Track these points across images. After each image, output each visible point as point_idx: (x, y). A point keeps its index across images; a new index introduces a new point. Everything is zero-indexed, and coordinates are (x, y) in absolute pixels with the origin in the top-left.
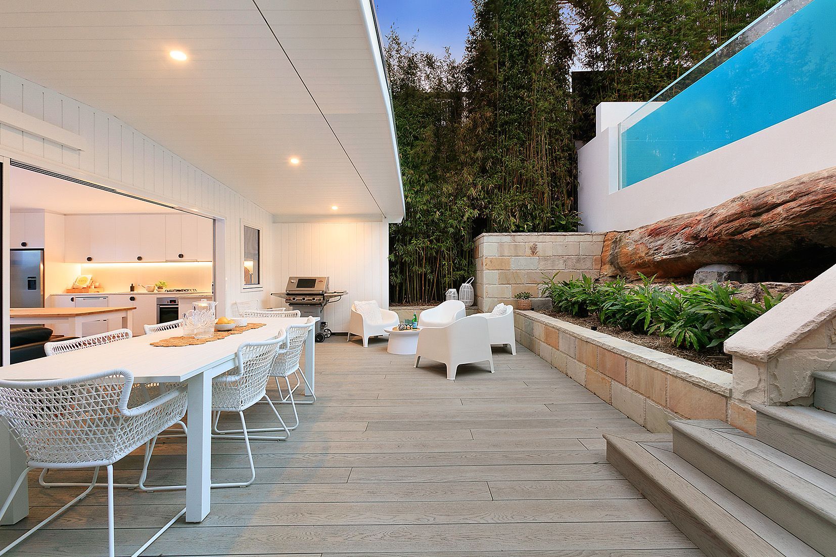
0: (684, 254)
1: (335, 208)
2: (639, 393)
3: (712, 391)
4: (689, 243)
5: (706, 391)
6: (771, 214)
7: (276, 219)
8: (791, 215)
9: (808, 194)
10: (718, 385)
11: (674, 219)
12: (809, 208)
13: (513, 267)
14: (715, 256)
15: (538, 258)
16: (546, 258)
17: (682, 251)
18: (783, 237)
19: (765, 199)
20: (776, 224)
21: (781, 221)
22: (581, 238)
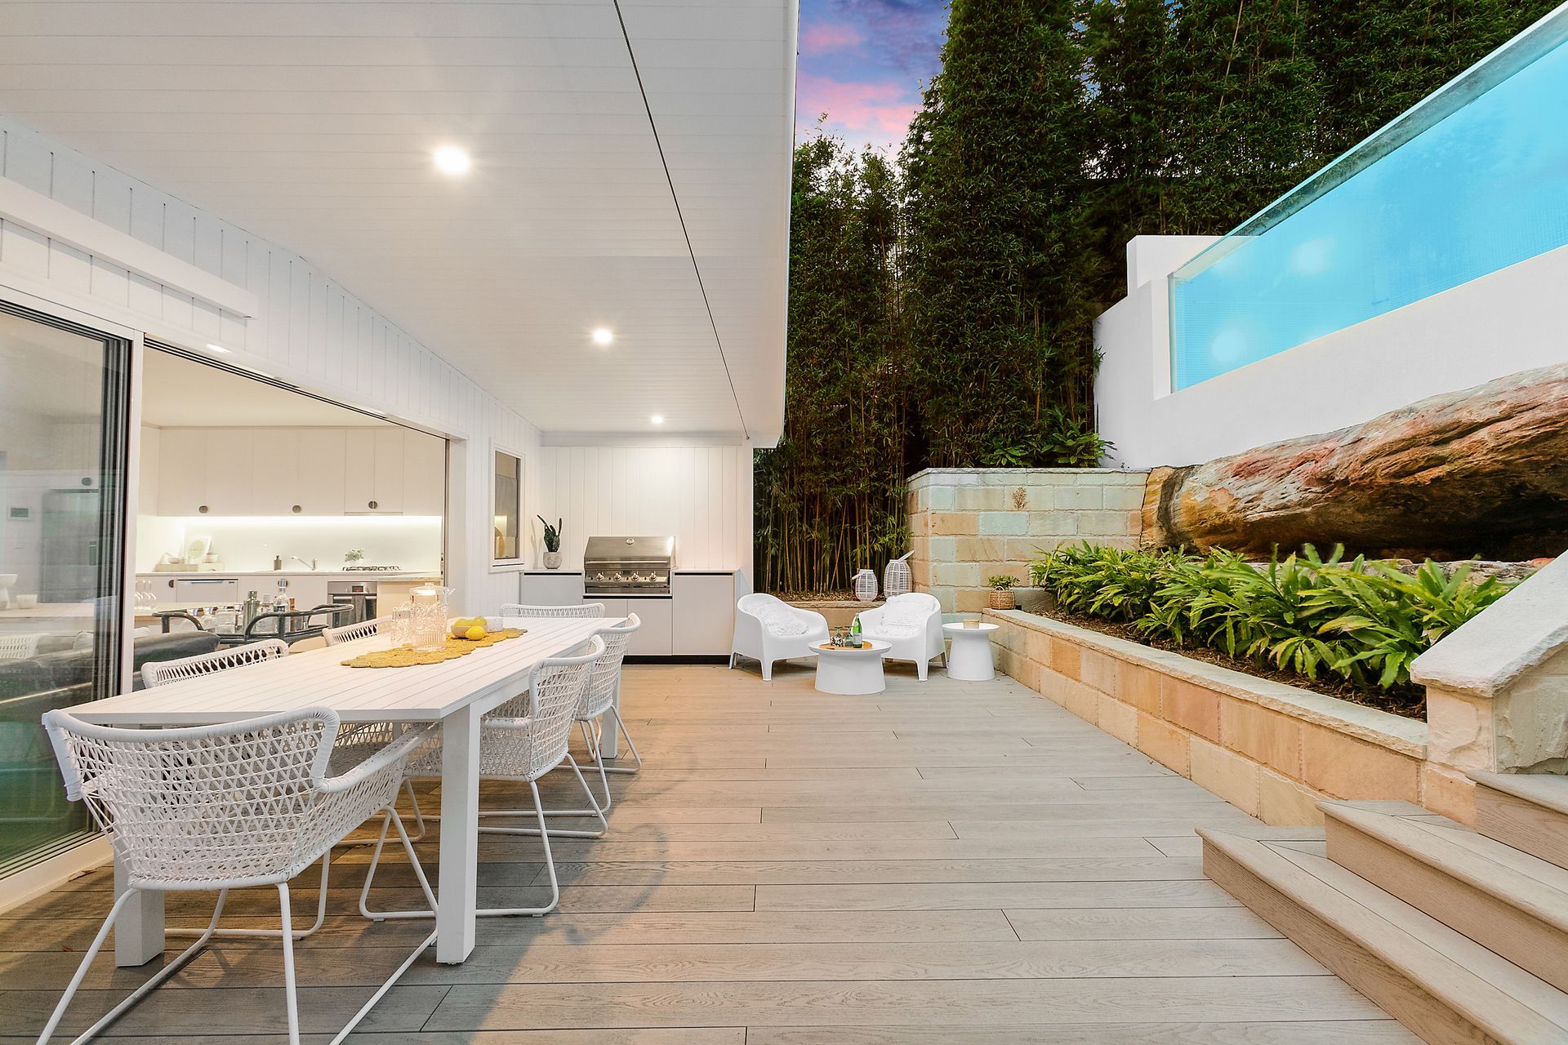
0: (1303, 510)
1: (657, 420)
2: (1246, 756)
3: (1391, 751)
4: (1313, 489)
5: (1378, 751)
6: (1466, 441)
7: (547, 439)
8: (1504, 444)
9: (1533, 408)
10: (1400, 740)
11: (1282, 447)
12: (1534, 433)
13: (983, 530)
14: (1361, 513)
15: (1027, 513)
16: (1042, 514)
17: (1299, 504)
18: (1487, 481)
19: (1456, 416)
20: (1480, 459)
21: (1486, 455)
22: (1105, 479)
